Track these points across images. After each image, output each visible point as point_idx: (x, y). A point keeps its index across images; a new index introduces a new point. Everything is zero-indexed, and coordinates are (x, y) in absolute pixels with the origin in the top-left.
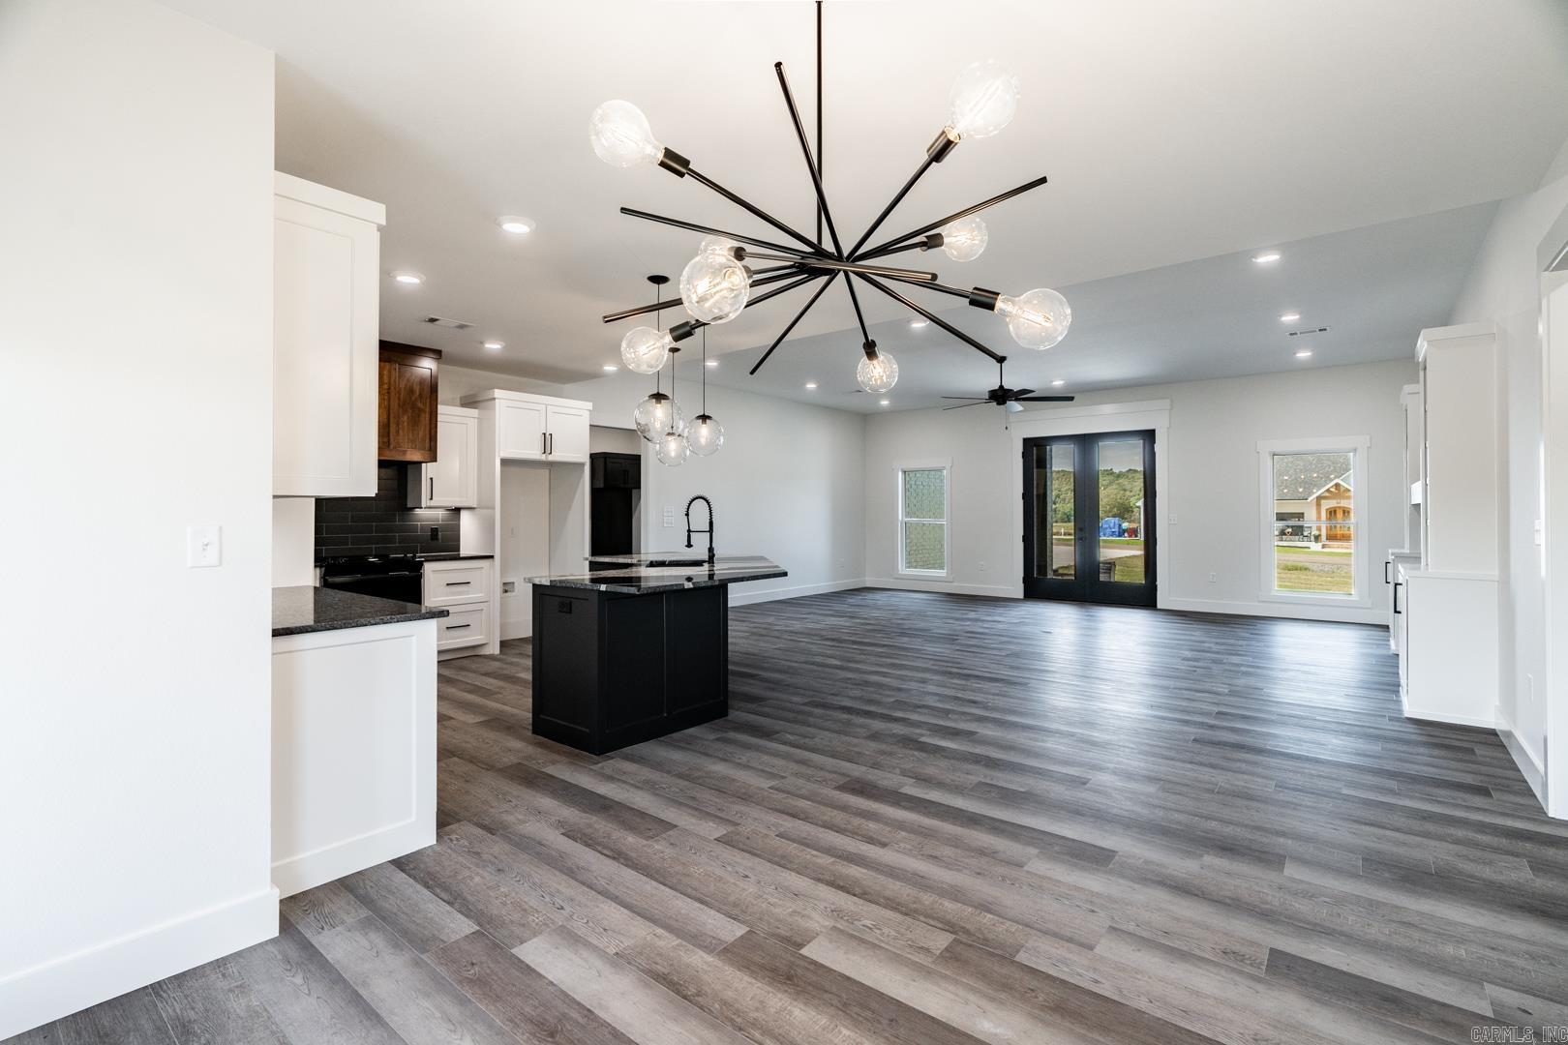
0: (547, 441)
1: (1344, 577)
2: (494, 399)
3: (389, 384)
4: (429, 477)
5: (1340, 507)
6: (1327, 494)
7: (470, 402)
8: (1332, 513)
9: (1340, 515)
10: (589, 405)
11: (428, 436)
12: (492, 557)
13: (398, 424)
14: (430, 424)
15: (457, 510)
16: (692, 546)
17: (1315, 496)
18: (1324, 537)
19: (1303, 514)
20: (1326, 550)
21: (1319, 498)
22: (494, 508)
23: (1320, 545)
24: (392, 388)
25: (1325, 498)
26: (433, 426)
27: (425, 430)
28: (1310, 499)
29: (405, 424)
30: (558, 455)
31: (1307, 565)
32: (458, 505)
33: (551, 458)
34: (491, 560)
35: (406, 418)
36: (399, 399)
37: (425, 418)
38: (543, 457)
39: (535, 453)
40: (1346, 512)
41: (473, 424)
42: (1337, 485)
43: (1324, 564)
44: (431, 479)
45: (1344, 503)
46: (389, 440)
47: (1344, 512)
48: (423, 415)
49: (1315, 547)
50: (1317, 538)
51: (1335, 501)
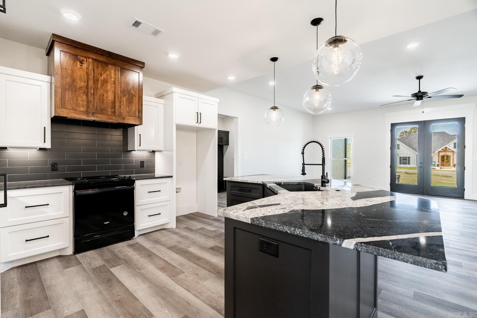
0: (199, 116)
2: (172, 92)
3: (115, 78)
4: (139, 134)
7: (160, 96)
8: (443, 157)
9: (446, 157)
10: (218, 100)
11: (137, 111)
12: (172, 177)
13: (120, 102)
14: (139, 103)
15: (154, 152)
16: (305, 174)
17: (437, 151)
18: (440, 165)
21: (439, 152)
22: (172, 151)
23: (439, 168)
24: (117, 81)
25: (441, 152)
26: (140, 104)
27: (135, 106)
29: (125, 102)
30: (204, 125)
32: (154, 149)
33: (200, 125)
34: (171, 178)
35: (125, 99)
36: (121, 87)
37: (136, 100)
38: (197, 125)
39: (192, 122)
41: (161, 107)
42: (446, 148)
44: (140, 135)
45: (448, 154)
46: (115, 111)
48: (134, 98)
50: (438, 165)
51: (444, 153)
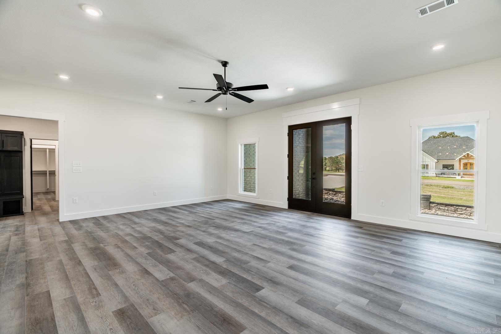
1: (469, 192)
5: (469, 162)
6: (463, 157)
8: (466, 165)
9: (469, 165)
17: (458, 158)
19: (454, 165)
20: (463, 179)
21: (460, 159)
23: (460, 176)
25: (463, 159)
28: (456, 159)
31: (453, 186)
40: (471, 164)
42: (468, 154)
43: (461, 185)
45: (471, 161)
47: (470, 164)
49: (458, 178)
50: (459, 175)
51: (467, 160)
